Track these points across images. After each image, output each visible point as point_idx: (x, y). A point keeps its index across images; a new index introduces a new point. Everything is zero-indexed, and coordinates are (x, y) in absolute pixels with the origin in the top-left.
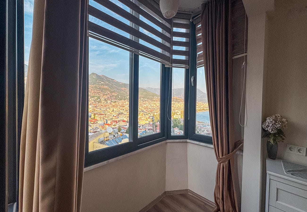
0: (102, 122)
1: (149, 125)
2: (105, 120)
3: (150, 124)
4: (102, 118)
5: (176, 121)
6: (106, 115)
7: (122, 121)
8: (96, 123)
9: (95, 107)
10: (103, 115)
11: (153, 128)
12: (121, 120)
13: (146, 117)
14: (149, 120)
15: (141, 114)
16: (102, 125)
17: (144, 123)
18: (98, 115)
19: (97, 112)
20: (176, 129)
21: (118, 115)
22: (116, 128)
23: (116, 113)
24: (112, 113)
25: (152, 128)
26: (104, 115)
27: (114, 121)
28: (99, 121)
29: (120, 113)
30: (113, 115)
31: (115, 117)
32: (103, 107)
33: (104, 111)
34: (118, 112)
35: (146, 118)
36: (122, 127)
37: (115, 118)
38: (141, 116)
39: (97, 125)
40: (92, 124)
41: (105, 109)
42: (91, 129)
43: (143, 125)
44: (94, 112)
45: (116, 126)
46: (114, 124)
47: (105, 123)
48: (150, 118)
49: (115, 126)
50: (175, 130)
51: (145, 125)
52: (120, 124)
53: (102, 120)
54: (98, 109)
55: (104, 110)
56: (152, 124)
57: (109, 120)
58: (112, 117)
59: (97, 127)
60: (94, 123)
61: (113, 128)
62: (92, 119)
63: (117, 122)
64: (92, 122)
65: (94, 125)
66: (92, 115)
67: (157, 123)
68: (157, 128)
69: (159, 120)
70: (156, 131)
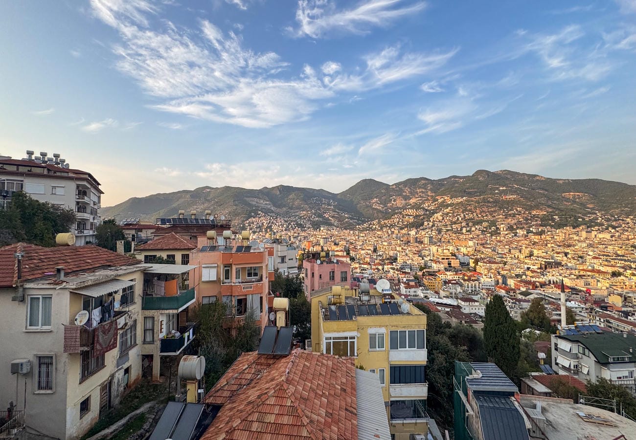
0: (491, 279)
2: (500, 277)
4: (493, 271)
6: (505, 263)
7: (553, 286)
8: (473, 281)
9: (482, 245)
10: (498, 263)
12: (550, 281)
16: (490, 287)
18: (484, 262)
19: (482, 256)
21: (543, 266)
22: (528, 301)
23: (537, 262)
24: (526, 261)
26: (501, 265)
27: (529, 283)
28: (484, 276)
29: (549, 263)
30: (526, 266)
31: (533, 272)
32: (501, 246)
33: (504, 254)
34: (545, 260)
36: (549, 303)
37: (531, 274)
39: (477, 285)
40: (465, 280)
41: (505, 251)
42: (462, 291)
44: (476, 257)
45: (531, 297)
46: (523, 289)
47: (500, 281)
49: (527, 297)
52: (543, 293)
53: (492, 276)
54: (487, 249)
55: (503, 252)
57: (511, 277)
58: (522, 270)
59: (475, 291)
60: (469, 280)
61: (520, 301)
62: (469, 270)
63: (537, 287)
64: (466, 278)
65: (470, 284)
66: (471, 261)
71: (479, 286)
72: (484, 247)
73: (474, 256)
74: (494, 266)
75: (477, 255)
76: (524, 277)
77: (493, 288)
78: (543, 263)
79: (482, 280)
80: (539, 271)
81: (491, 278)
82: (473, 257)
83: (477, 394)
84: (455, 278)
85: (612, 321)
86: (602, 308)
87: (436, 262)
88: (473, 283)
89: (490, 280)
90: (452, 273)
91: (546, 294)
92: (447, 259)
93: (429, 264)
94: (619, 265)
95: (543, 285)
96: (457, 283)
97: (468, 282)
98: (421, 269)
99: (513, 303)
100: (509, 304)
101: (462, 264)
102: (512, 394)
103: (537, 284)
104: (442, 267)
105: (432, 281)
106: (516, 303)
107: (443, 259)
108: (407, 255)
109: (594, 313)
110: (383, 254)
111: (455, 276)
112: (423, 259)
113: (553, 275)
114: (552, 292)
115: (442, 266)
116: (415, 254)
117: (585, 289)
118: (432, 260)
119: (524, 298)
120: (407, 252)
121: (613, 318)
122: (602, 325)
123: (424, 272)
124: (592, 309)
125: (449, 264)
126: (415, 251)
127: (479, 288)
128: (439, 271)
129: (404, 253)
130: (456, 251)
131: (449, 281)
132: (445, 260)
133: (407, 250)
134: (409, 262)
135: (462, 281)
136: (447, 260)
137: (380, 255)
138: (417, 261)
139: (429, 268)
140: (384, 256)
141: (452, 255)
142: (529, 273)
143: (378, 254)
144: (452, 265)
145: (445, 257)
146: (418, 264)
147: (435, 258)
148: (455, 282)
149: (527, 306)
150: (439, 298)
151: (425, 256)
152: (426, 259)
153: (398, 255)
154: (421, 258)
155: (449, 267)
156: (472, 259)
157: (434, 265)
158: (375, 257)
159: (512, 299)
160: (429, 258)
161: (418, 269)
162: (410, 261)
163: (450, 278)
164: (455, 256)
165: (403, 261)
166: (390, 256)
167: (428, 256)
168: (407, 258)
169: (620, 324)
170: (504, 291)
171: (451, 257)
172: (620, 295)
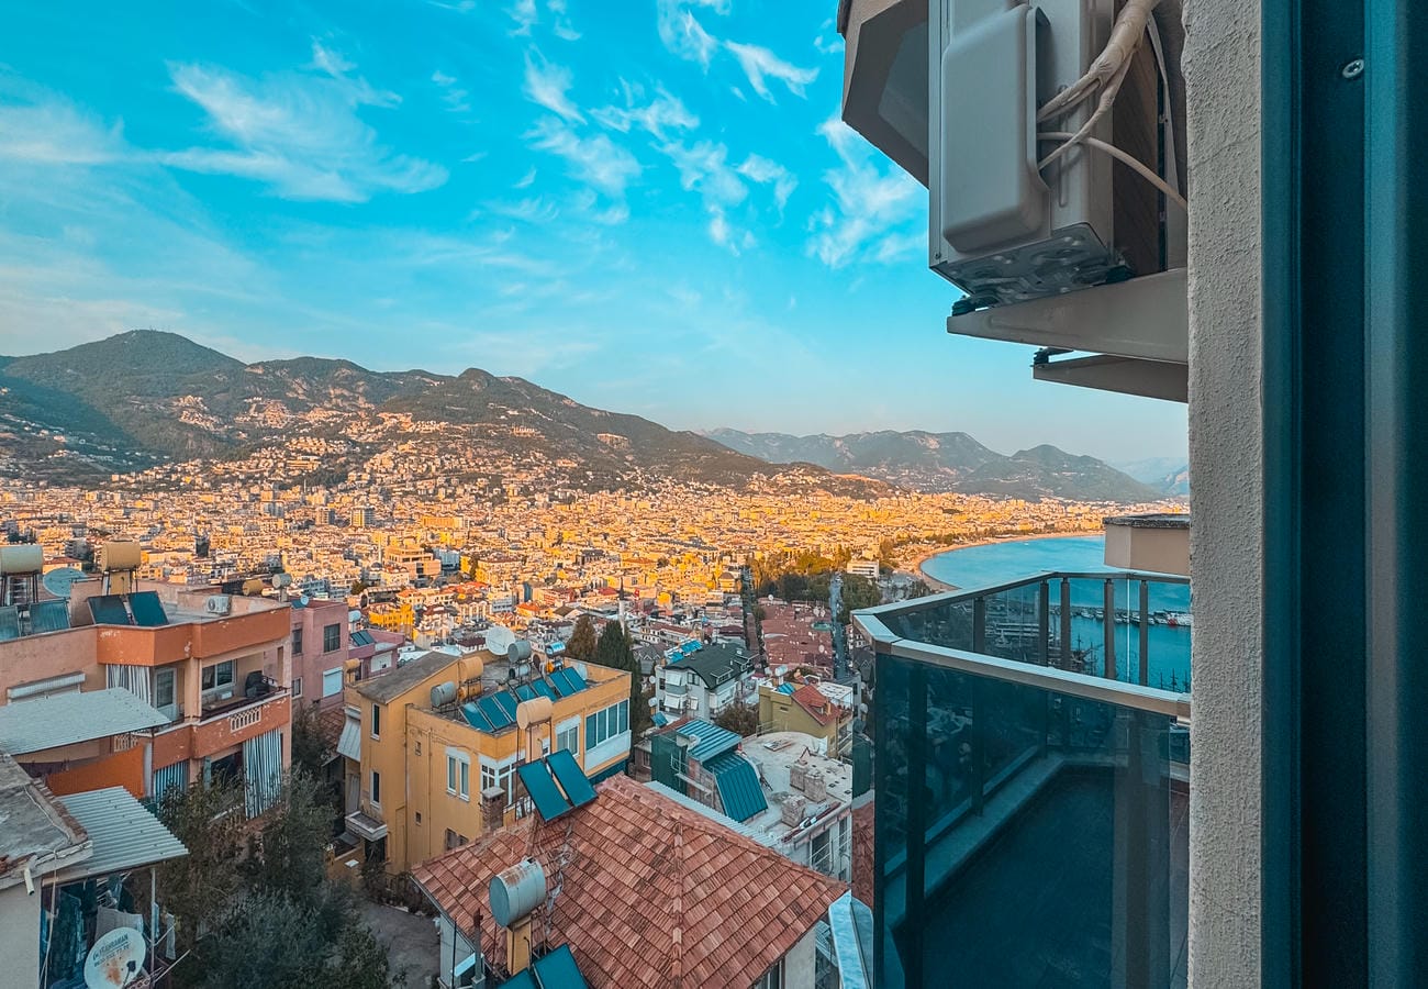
0: (506, 593)
1: (727, 608)
2: (521, 587)
3: (730, 604)
4: (506, 576)
5: (855, 589)
6: (524, 560)
7: (597, 591)
8: (477, 600)
9: (480, 525)
10: (510, 560)
11: (745, 622)
12: (592, 585)
13: (714, 570)
14: (727, 584)
15: (688, 556)
17: (703, 601)
18: (490, 561)
19: (485, 548)
21: (580, 559)
22: (569, 624)
23: (570, 552)
24: (557, 552)
25: (739, 623)
26: (517, 563)
27: (563, 591)
28: (494, 589)
29: (588, 554)
30: (556, 562)
31: (568, 570)
32: (514, 527)
33: (519, 541)
34: (581, 548)
35: (714, 578)
37: (565, 576)
38: (690, 568)
39: (484, 608)
40: (460, 602)
41: (521, 536)
42: (457, 626)
43: (698, 608)
44: (472, 550)
45: (571, 615)
46: (559, 604)
47: (522, 597)
48: (732, 577)
49: (567, 617)
51: (708, 608)
52: (587, 607)
53: (508, 586)
54: (489, 534)
55: (517, 538)
56: (741, 604)
57: (538, 585)
58: (552, 570)
59: (481, 620)
60: (469, 600)
61: (557, 625)
62: (462, 579)
63: (576, 597)
64: (462, 597)
65: (471, 609)
66: (465, 560)
67: (763, 602)
68: (763, 623)
69: (773, 583)
70: (760, 641)
71: (487, 608)
72: (485, 530)
73: (469, 548)
74: (507, 566)
75: (475, 547)
76: (559, 582)
77: (510, 609)
78: (580, 553)
79: (490, 597)
80: (575, 568)
81: (506, 590)
82: (467, 552)
83: (707, 764)
84: (440, 600)
85: (666, 631)
86: (653, 615)
87: (391, 568)
88: (477, 605)
89: (502, 596)
90: (433, 591)
91: (591, 607)
92: (414, 559)
93: (373, 574)
94: (663, 549)
95: (584, 592)
96: (445, 611)
97: (467, 606)
98: (356, 590)
99: (548, 631)
100: (543, 635)
101: (446, 568)
102: (735, 748)
103: (577, 591)
104: (405, 578)
105: (391, 615)
106: (552, 632)
107: (407, 560)
108: (310, 556)
109: (647, 625)
110: (235, 561)
111: (440, 596)
112: (357, 564)
113: (595, 573)
114: (594, 602)
115: (406, 575)
116: (336, 552)
117: (633, 591)
118: (380, 566)
119: (561, 619)
120: (312, 548)
121: (667, 627)
122: (656, 642)
123: (364, 597)
124: (644, 619)
125: (420, 570)
126: (334, 544)
127: (488, 613)
128: (403, 588)
129: (302, 552)
130: (431, 540)
131: (428, 607)
132: (411, 563)
133: (312, 544)
134: (320, 576)
135: (455, 605)
136: (415, 562)
137: (223, 565)
138: (342, 572)
139: (373, 585)
140: (240, 565)
141: (426, 551)
142: (561, 573)
143: (219, 560)
144: (426, 573)
145: (411, 557)
146: (346, 577)
147: (387, 561)
148: (442, 609)
149: (568, 632)
150: (417, 649)
151: (361, 557)
152: (365, 564)
153: (285, 560)
154: (353, 563)
155: (420, 577)
156: (467, 555)
157: (385, 575)
158: (210, 571)
159: (547, 625)
160: (372, 560)
161: (348, 591)
162: (324, 572)
163: (431, 601)
164: (432, 552)
165: (305, 574)
166: (260, 565)
167: (367, 555)
168: (313, 565)
169: (675, 633)
170: (530, 613)
171: (423, 555)
172: (669, 592)
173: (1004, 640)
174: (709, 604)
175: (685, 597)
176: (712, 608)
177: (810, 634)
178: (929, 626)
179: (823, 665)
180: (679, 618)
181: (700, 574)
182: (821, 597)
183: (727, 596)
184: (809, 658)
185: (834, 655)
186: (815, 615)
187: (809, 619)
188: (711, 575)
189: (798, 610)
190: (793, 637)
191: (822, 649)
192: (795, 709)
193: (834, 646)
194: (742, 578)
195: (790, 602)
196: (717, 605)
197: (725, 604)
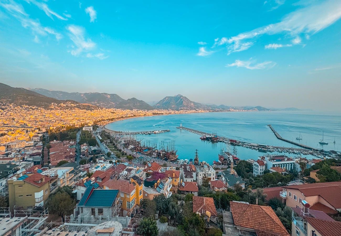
1: (35, 147)
3: (36, 146)
5: (85, 135)
11: (43, 150)
13: (30, 135)
14: (36, 139)
15: (18, 131)
17: (24, 146)
20: (84, 145)
25: (40, 151)
35: (30, 137)
38: (18, 135)
43: (20, 149)
48: (38, 136)
50: (82, 148)
51: (25, 148)
56: (42, 145)
67: (51, 143)
68: (50, 149)
69: (56, 136)
70: (49, 155)
94: (4, 130)
169: (4, 161)
172: (5, 146)
173: (123, 142)
174: (26, 147)
175: (14, 146)
176: (28, 148)
177: (68, 150)
178: (105, 141)
179: (71, 158)
180: (7, 155)
181: (23, 137)
182: (74, 138)
183: (36, 143)
184: (66, 157)
185: (76, 154)
186: (70, 144)
187: (68, 145)
188: (29, 137)
189: (65, 143)
190: (61, 152)
191: (71, 153)
192: (26, 185)
193: (76, 152)
194: (44, 136)
195: (62, 141)
196: (30, 146)
197: (35, 146)
